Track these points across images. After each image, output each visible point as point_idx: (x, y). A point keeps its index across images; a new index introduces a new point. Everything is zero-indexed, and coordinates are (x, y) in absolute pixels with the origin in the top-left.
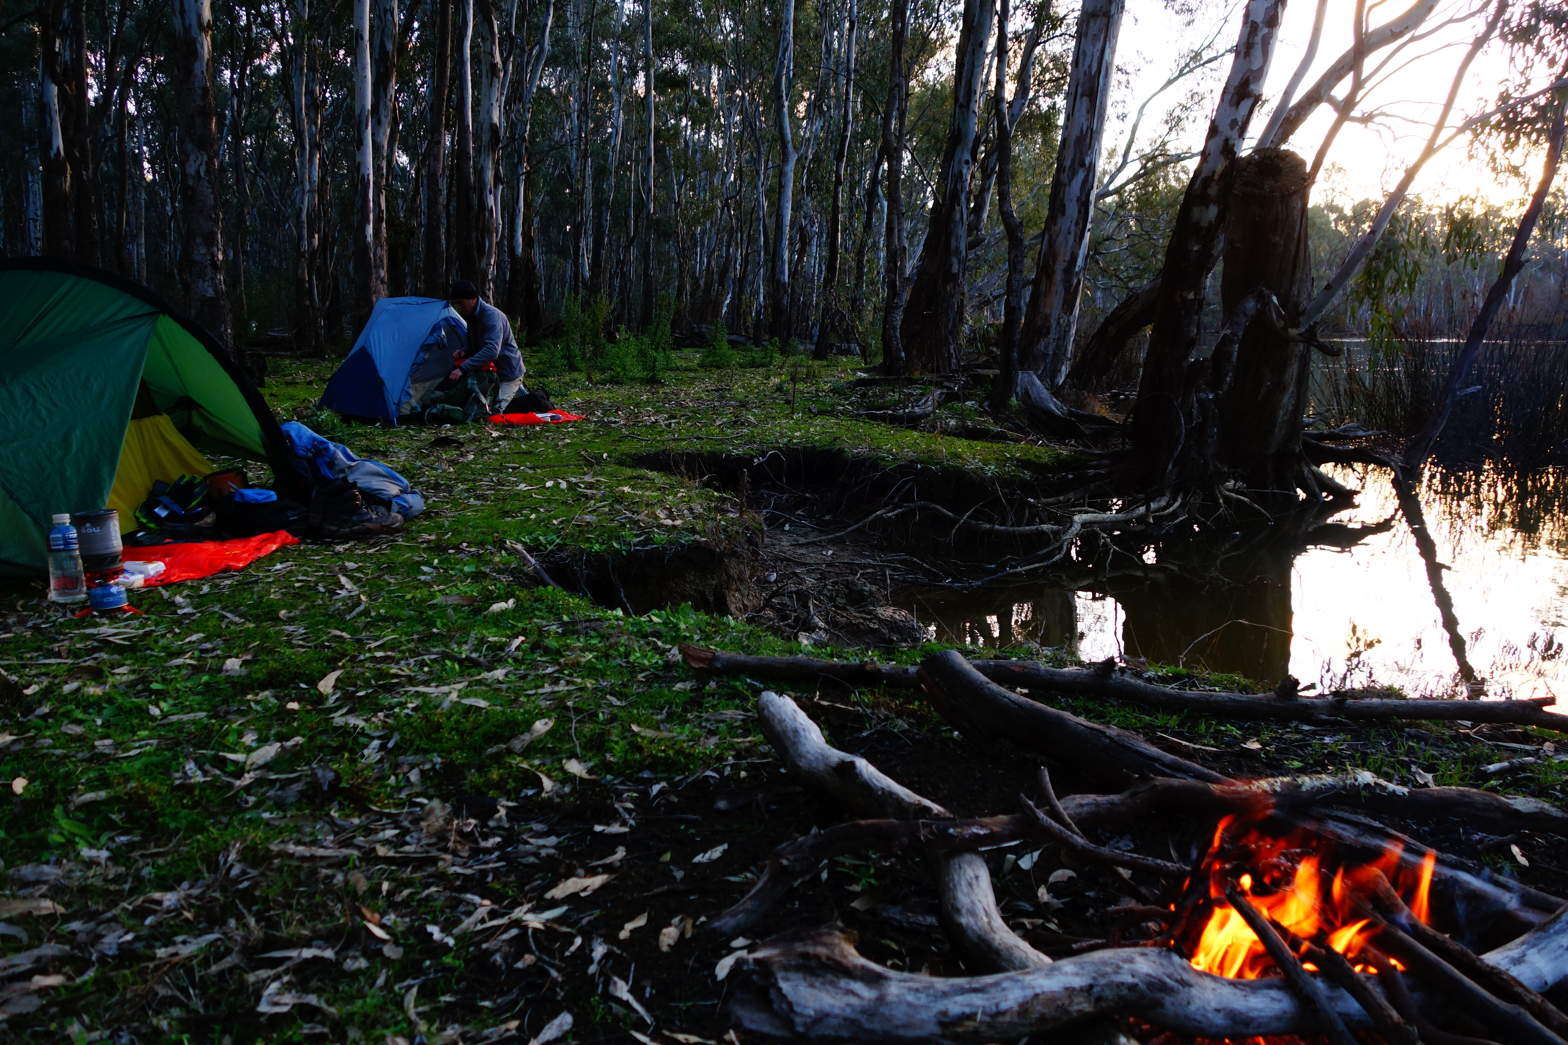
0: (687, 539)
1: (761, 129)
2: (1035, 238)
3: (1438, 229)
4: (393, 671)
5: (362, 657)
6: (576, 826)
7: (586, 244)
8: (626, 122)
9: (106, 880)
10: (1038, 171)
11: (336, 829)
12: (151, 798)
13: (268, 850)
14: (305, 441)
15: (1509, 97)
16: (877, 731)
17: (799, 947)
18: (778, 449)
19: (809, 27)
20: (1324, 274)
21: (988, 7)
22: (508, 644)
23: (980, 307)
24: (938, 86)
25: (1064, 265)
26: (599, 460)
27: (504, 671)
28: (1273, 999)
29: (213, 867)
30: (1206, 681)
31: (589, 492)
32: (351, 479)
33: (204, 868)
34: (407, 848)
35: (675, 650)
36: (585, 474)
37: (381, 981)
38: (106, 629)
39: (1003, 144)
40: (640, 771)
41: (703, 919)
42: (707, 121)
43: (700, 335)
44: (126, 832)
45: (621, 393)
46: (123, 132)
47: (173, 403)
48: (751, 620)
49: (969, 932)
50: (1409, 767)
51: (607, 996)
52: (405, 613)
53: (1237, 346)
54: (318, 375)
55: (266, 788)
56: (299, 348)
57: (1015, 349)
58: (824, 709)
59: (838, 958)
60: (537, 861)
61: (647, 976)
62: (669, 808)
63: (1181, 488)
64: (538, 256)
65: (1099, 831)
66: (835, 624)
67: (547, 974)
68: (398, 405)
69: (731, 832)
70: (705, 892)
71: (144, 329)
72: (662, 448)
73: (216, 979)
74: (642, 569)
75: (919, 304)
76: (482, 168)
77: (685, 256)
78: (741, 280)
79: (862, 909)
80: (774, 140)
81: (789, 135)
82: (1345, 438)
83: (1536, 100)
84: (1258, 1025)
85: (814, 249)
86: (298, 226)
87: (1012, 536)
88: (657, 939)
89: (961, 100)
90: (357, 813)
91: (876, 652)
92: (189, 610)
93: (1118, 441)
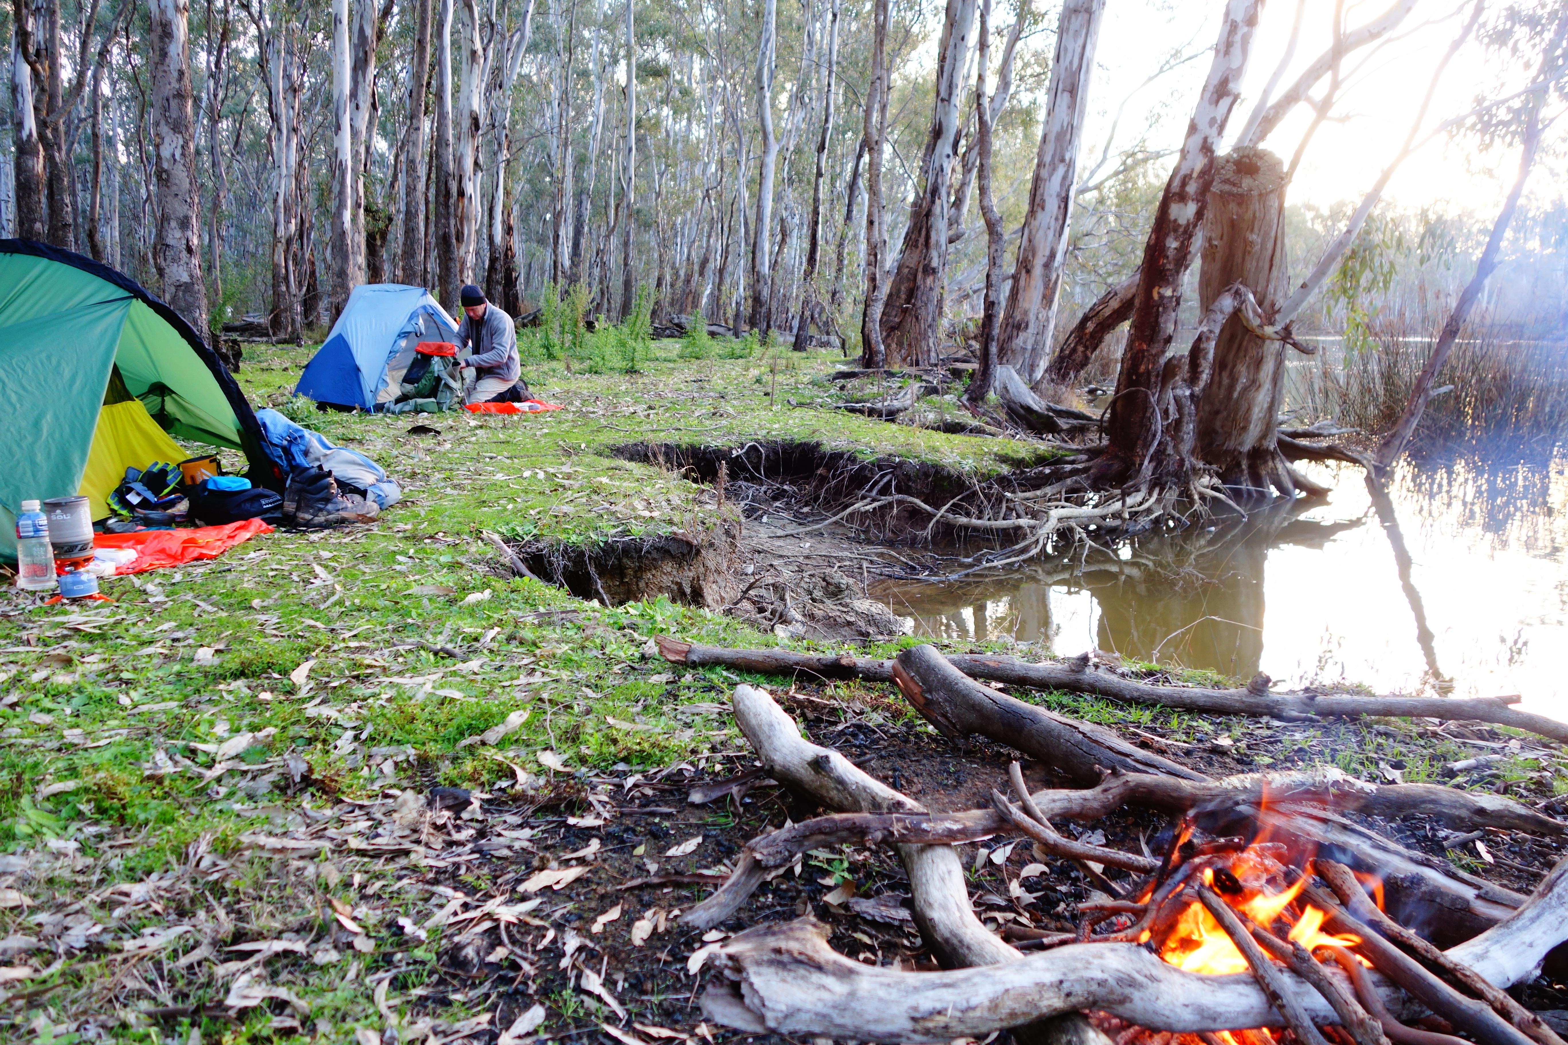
0: (665, 530)
1: (742, 120)
2: (1015, 233)
3: (1413, 229)
4: (367, 662)
5: (336, 647)
6: (550, 818)
7: (566, 232)
8: (608, 111)
9: (74, 872)
10: (1018, 165)
11: (308, 821)
12: (120, 789)
13: (239, 842)
14: (279, 429)
15: (1484, 99)
16: (854, 725)
17: (772, 942)
18: (757, 441)
19: (791, 19)
20: (1300, 273)
22: (483, 635)
23: (959, 301)
24: (920, 80)
25: (1044, 260)
26: (577, 450)
27: (479, 662)
28: (1240, 994)
29: (183, 857)
30: (1178, 677)
31: (566, 482)
32: (326, 469)
33: (173, 859)
34: (378, 840)
35: (651, 643)
36: (563, 464)
37: (351, 975)
38: (76, 617)
39: (983, 141)
40: (615, 763)
41: (676, 912)
42: (689, 110)
43: (679, 326)
44: (97, 823)
45: (599, 383)
46: (96, 113)
47: (145, 389)
48: (728, 612)
49: (941, 927)
50: (1377, 764)
51: (579, 990)
52: (380, 603)
53: (1213, 343)
54: (293, 361)
55: (236, 779)
56: (274, 334)
57: (994, 344)
58: (800, 703)
59: (810, 953)
60: (510, 854)
61: (620, 970)
62: (644, 801)
63: (1157, 483)
64: (517, 244)
65: (1072, 826)
66: (812, 617)
67: (518, 968)
68: (375, 392)
69: (705, 825)
70: (678, 885)
71: (117, 314)
72: (641, 439)
73: (185, 972)
74: (619, 560)
75: (898, 297)
76: (462, 156)
77: (666, 246)
78: (721, 271)
79: (835, 903)
80: (755, 131)
81: (770, 128)
82: (1319, 435)
83: (1511, 103)
84: (1223, 1019)
85: (794, 240)
86: (275, 211)
87: (988, 531)
88: (630, 932)
89: (943, 94)
90: (329, 805)
91: (853, 646)
92: (161, 598)
93: (1095, 436)
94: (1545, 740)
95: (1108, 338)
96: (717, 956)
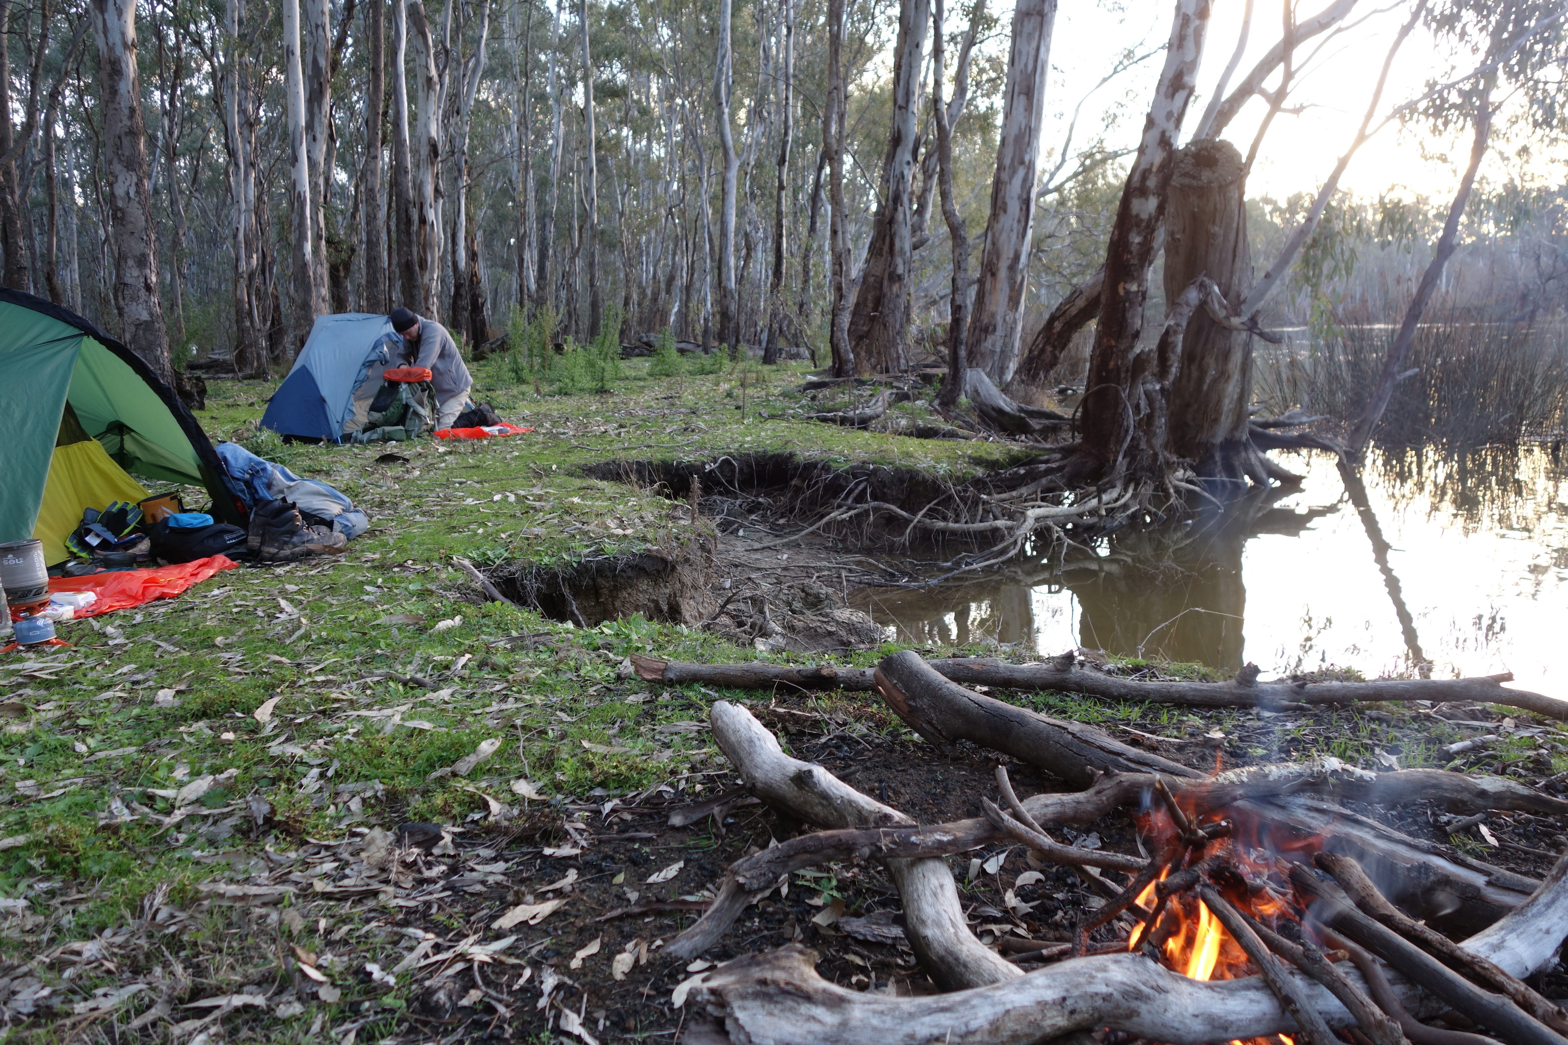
0: (639, 548)
1: (702, 137)
2: (978, 237)
3: (1370, 217)
4: (334, 696)
5: (301, 682)
6: (524, 850)
7: (531, 256)
8: (567, 134)
9: (23, 932)
10: (979, 171)
11: (272, 865)
12: (74, 841)
13: (197, 891)
14: (241, 463)
15: (1435, 83)
16: (836, 737)
17: (757, 973)
18: (729, 454)
19: (746, 34)
20: (1263, 264)
21: (923, 8)
22: (454, 663)
23: (926, 308)
24: (877, 90)
25: (1009, 262)
26: (548, 471)
27: (450, 691)
28: (1251, 1001)
29: (138, 911)
30: (1165, 671)
31: (537, 504)
32: (290, 500)
33: (127, 913)
34: (346, 882)
35: (627, 662)
36: (533, 486)
37: (316, 1028)
38: (32, 664)
39: (942, 147)
40: (591, 788)
41: (659, 942)
42: (648, 129)
43: (649, 344)
44: (48, 878)
45: (570, 404)
46: (50, 155)
47: (103, 429)
48: (707, 628)
49: (936, 944)
50: (1373, 750)
51: (558, 1031)
52: (348, 635)
53: (1181, 337)
54: (260, 396)
55: (197, 825)
56: (240, 370)
57: (963, 347)
58: (780, 716)
59: (797, 982)
60: (484, 889)
61: (600, 1007)
62: (623, 827)
63: (1132, 479)
64: (482, 270)
65: (1065, 830)
66: (792, 628)
67: (494, 1011)
68: (341, 423)
69: (686, 848)
70: (660, 914)
71: (68, 352)
72: (613, 457)
73: (138, 1034)
74: (594, 580)
75: (866, 306)
76: (422, 183)
77: (631, 266)
78: (688, 288)
79: (825, 924)
80: (716, 147)
81: (730, 142)
82: (1290, 425)
83: (1461, 85)
84: (1234, 1028)
85: (760, 254)
86: (236, 246)
87: (966, 534)
88: (611, 966)
89: (900, 101)
90: (293, 847)
91: (833, 656)
92: (120, 640)
93: (1067, 435)
94: (1539, 717)
95: (1076, 338)
96: (698, 991)
